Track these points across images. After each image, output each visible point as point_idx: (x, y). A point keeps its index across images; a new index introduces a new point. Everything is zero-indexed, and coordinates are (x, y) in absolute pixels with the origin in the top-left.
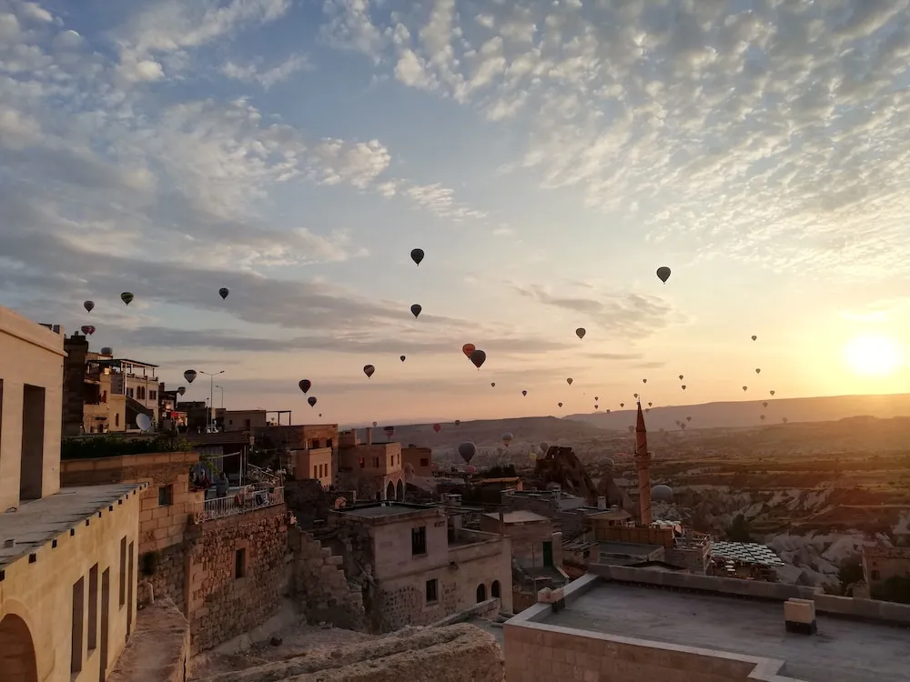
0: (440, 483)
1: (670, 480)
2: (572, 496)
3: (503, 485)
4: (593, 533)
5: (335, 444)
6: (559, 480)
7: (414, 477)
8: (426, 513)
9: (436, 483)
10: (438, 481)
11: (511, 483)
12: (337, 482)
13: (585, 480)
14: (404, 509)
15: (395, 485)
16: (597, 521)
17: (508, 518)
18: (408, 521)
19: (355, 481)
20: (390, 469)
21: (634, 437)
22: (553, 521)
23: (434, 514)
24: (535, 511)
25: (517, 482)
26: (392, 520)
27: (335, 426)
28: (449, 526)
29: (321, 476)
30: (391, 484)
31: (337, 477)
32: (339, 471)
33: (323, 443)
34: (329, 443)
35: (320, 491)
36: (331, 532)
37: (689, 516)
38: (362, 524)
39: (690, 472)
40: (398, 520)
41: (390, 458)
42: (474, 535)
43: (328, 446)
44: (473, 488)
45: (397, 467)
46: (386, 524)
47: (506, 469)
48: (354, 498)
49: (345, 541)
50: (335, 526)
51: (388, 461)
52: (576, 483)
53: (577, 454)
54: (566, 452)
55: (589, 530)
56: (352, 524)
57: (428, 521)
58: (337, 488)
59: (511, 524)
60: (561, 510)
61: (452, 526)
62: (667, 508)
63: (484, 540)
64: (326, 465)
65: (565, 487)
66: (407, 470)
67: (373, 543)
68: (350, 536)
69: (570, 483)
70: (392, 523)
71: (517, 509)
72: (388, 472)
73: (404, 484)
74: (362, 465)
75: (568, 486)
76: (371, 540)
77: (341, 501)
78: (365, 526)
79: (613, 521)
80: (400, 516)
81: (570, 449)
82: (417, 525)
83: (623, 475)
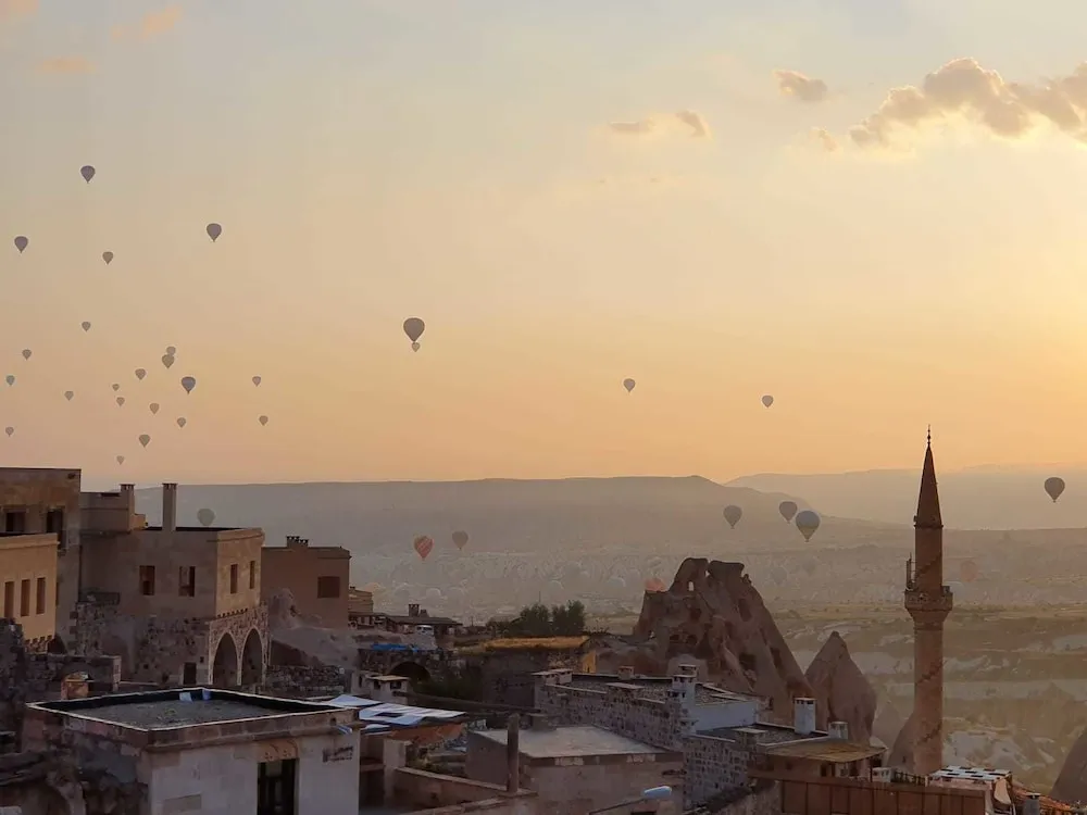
0: (367, 645)
1: (1006, 663)
2: (728, 695)
3: (542, 654)
4: (775, 793)
5: (73, 524)
6: (704, 651)
7: (296, 624)
8: (297, 722)
9: (356, 646)
10: (361, 639)
11: (566, 653)
12: (73, 630)
13: (775, 652)
14: (240, 710)
15: (239, 644)
16: (790, 764)
17: (532, 745)
18: (248, 741)
19: (127, 631)
20: (225, 602)
21: (910, 543)
22: (659, 758)
23: (327, 726)
24: (619, 728)
25: (580, 651)
26: (203, 740)
27: (74, 475)
28: (364, 760)
29: (24, 613)
30: (227, 641)
31: (74, 615)
32: (81, 599)
33: (36, 521)
34: (54, 521)
35: (20, 653)
36: (30, 764)
37: (1050, 759)
38: (118, 743)
39: (1059, 645)
40: (220, 737)
41: (227, 569)
42: (436, 789)
43: (50, 530)
44: (459, 663)
45: (249, 597)
46: (187, 748)
47: (559, 614)
48: (117, 678)
49: (64, 790)
50: (44, 749)
51: (223, 581)
52: (747, 661)
53: (758, 583)
54: (726, 576)
55: (764, 785)
56: (88, 743)
57: (307, 744)
58: (74, 645)
59: (548, 762)
60: (693, 730)
61: (379, 760)
62: (991, 735)
63: (459, 803)
64: (41, 581)
65: (718, 667)
66: (274, 606)
67: (146, 798)
68: (80, 778)
69: (733, 660)
70: (201, 746)
71: (571, 719)
72: (220, 611)
73: (264, 644)
74: (147, 588)
75: (724, 664)
76: (141, 790)
77: (78, 683)
78: (126, 750)
79: (832, 764)
80: (226, 728)
81: (740, 567)
82: (275, 754)
83: (882, 644)
